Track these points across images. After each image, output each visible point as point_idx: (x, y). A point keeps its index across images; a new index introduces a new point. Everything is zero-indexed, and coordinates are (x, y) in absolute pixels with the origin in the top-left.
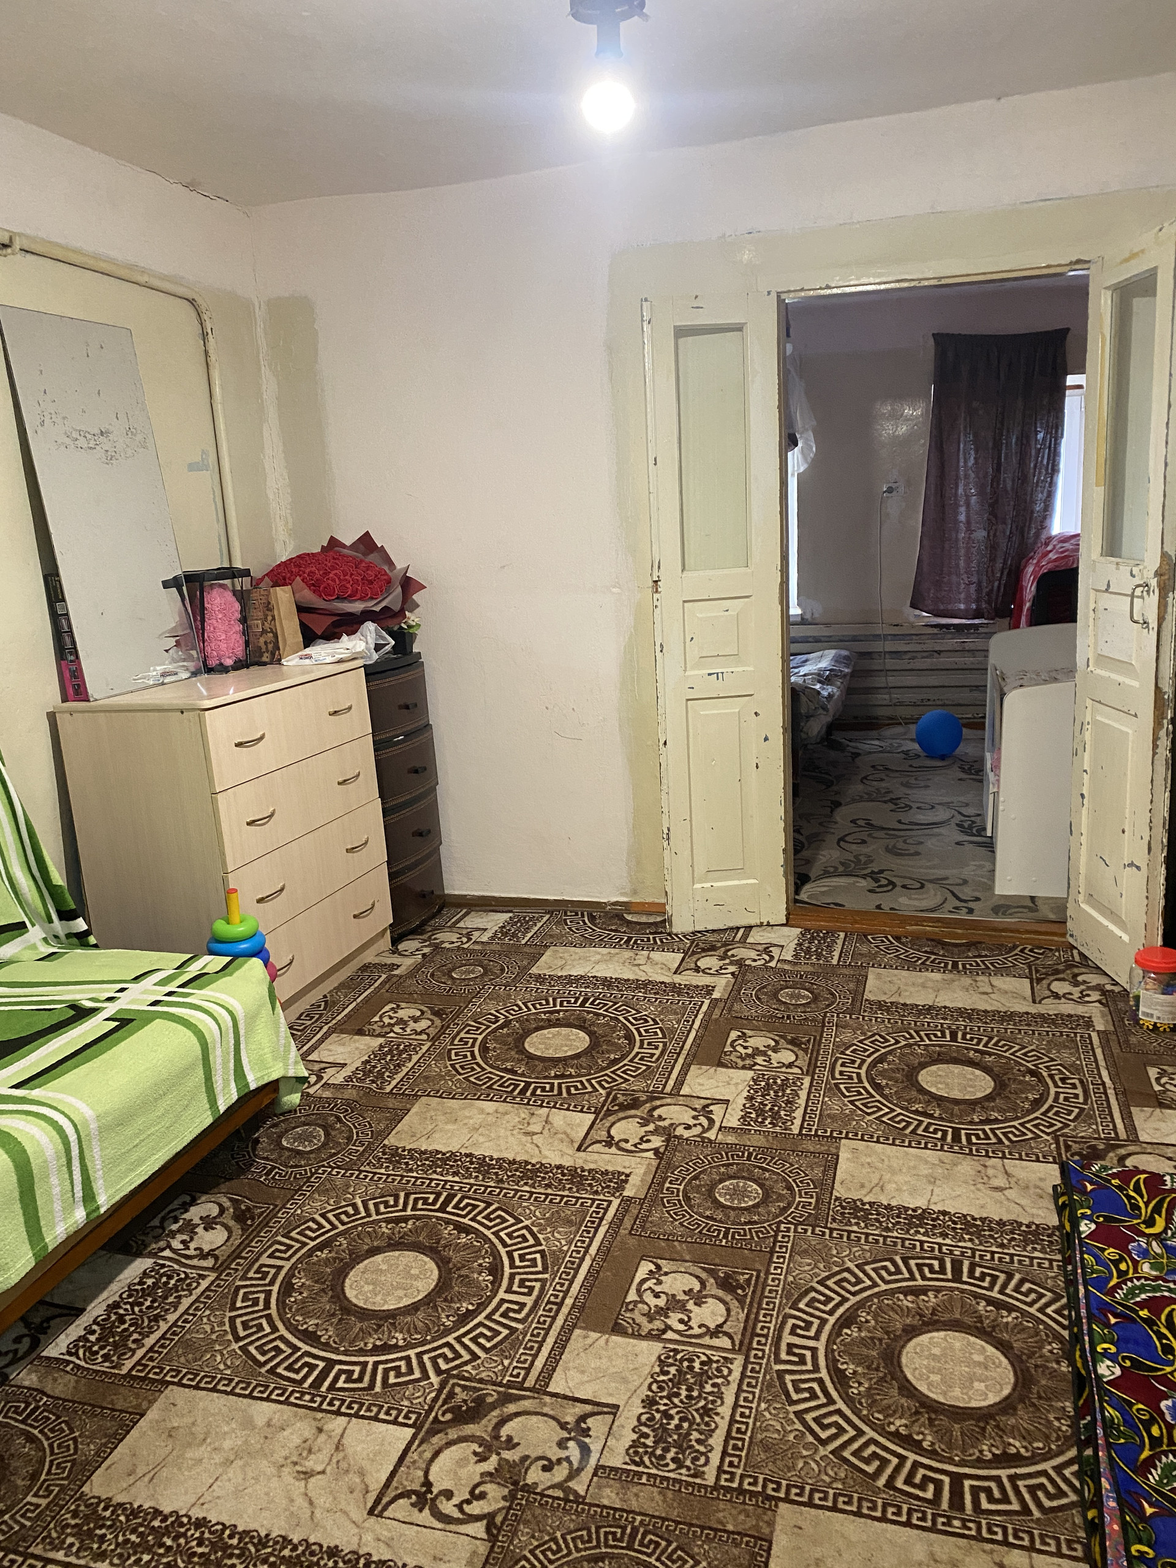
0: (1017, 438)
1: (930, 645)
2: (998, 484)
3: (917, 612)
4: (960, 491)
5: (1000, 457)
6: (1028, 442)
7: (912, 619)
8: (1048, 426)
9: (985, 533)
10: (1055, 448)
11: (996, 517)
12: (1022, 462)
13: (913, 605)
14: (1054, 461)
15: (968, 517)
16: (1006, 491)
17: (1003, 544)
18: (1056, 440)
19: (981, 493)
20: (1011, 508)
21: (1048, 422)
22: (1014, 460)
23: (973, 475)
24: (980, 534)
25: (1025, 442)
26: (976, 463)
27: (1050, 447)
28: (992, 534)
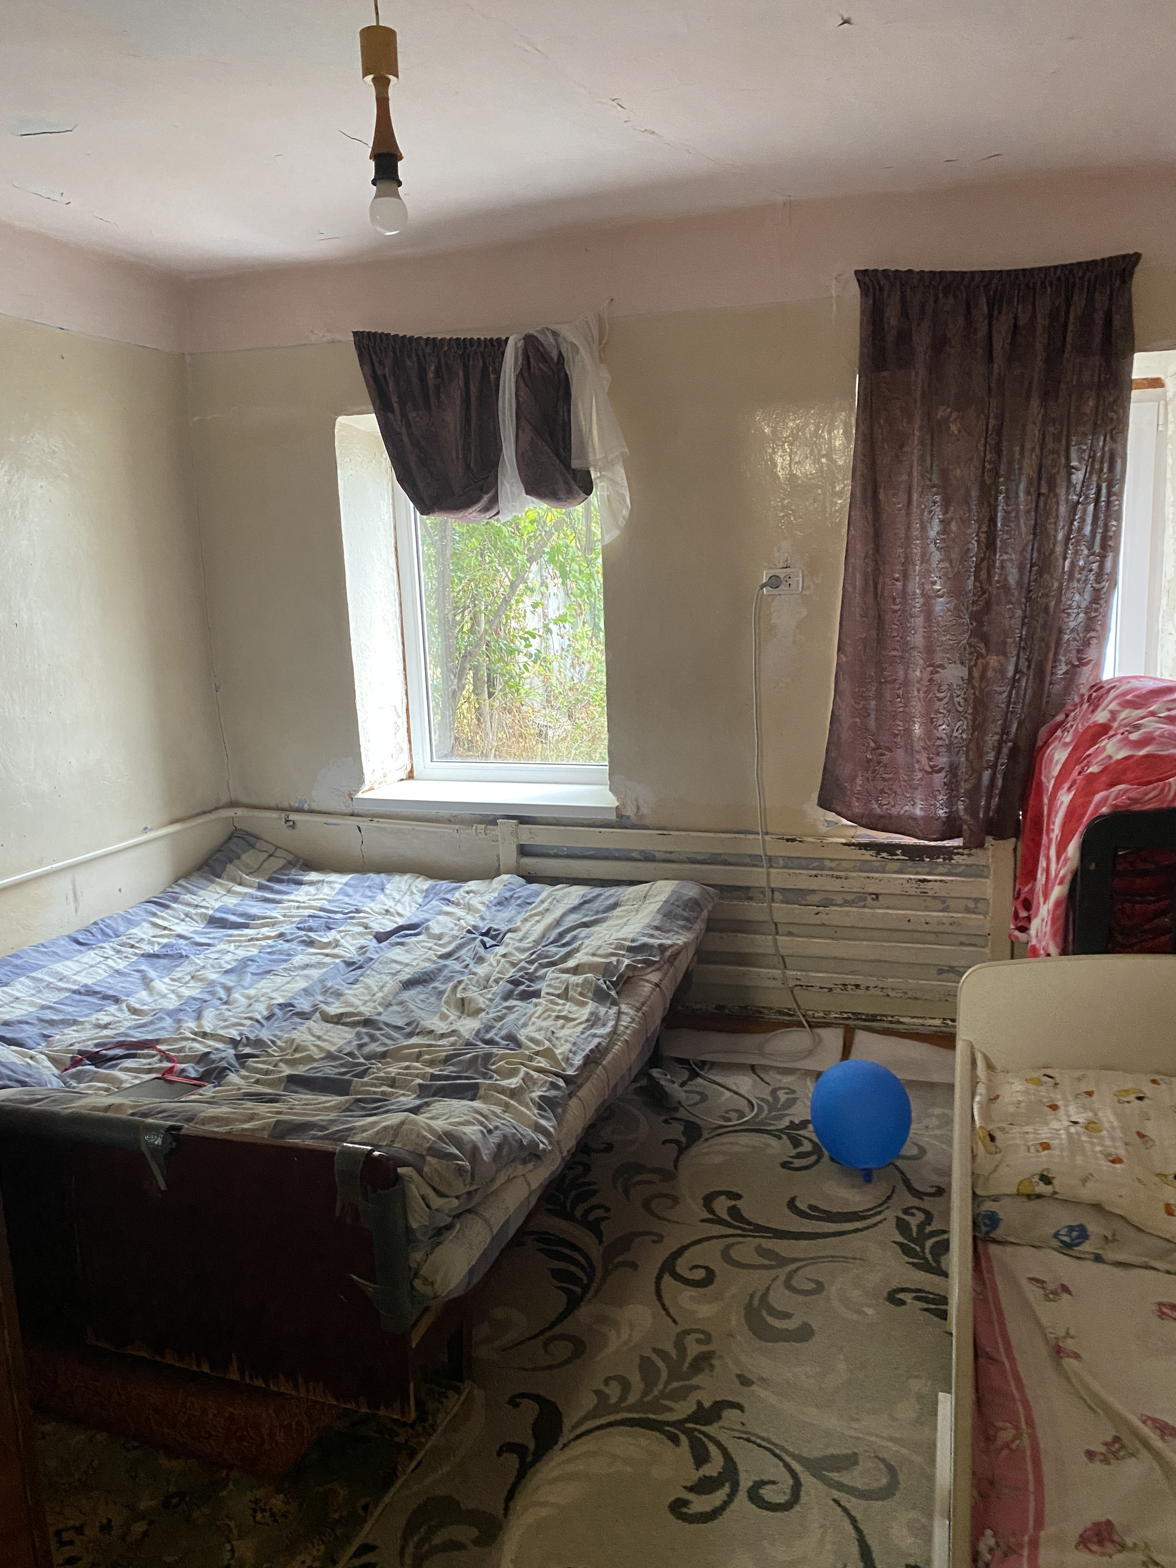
0: (1030, 483)
1: (856, 882)
2: (990, 576)
3: (832, 816)
4: (914, 587)
5: (993, 520)
6: (1052, 486)
7: (823, 829)
8: (1092, 457)
9: (964, 672)
10: (1108, 503)
11: (985, 638)
12: (1040, 531)
13: (825, 803)
14: (1106, 528)
15: (928, 638)
16: (1006, 587)
17: (1001, 693)
18: (1110, 487)
19: (956, 591)
20: (1017, 622)
21: (1092, 449)
22: (1024, 526)
23: (936, 556)
24: (954, 673)
25: (1044, 490)
26: (945, 531)
27: (1097, 501)
28: (976, 674)
